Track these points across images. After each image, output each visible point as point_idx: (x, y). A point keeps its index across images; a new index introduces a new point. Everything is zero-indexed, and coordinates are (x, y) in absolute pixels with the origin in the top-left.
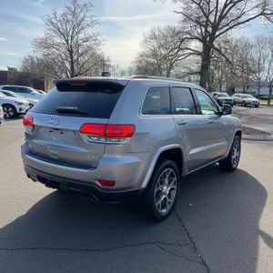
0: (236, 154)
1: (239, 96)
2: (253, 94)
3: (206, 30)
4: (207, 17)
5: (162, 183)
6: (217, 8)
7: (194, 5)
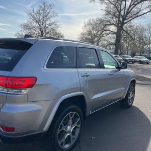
0: (131, 96)
1: (137, 58)
2: (146, 57)
3: (119, 20)
4: (120, 13)
5: (66, 124)
6: (125, 7)
7: (112, 6)
